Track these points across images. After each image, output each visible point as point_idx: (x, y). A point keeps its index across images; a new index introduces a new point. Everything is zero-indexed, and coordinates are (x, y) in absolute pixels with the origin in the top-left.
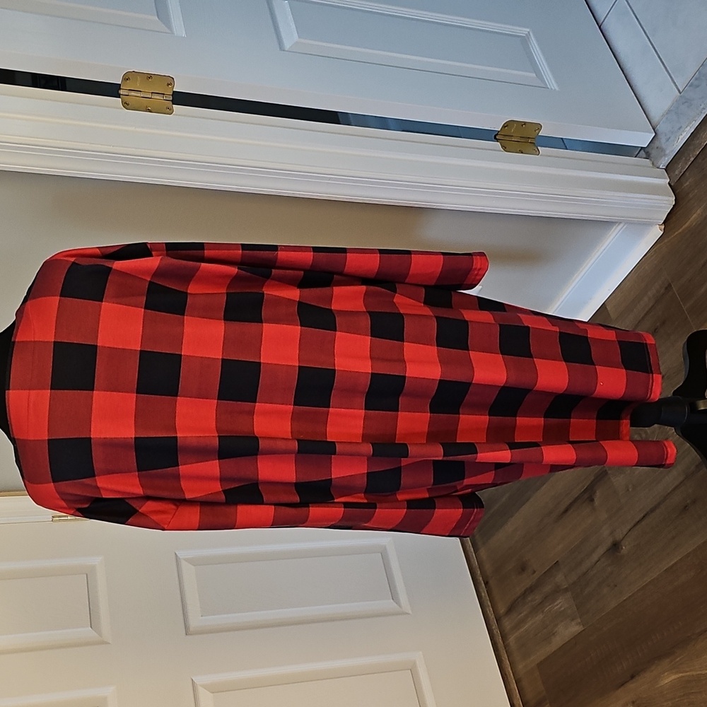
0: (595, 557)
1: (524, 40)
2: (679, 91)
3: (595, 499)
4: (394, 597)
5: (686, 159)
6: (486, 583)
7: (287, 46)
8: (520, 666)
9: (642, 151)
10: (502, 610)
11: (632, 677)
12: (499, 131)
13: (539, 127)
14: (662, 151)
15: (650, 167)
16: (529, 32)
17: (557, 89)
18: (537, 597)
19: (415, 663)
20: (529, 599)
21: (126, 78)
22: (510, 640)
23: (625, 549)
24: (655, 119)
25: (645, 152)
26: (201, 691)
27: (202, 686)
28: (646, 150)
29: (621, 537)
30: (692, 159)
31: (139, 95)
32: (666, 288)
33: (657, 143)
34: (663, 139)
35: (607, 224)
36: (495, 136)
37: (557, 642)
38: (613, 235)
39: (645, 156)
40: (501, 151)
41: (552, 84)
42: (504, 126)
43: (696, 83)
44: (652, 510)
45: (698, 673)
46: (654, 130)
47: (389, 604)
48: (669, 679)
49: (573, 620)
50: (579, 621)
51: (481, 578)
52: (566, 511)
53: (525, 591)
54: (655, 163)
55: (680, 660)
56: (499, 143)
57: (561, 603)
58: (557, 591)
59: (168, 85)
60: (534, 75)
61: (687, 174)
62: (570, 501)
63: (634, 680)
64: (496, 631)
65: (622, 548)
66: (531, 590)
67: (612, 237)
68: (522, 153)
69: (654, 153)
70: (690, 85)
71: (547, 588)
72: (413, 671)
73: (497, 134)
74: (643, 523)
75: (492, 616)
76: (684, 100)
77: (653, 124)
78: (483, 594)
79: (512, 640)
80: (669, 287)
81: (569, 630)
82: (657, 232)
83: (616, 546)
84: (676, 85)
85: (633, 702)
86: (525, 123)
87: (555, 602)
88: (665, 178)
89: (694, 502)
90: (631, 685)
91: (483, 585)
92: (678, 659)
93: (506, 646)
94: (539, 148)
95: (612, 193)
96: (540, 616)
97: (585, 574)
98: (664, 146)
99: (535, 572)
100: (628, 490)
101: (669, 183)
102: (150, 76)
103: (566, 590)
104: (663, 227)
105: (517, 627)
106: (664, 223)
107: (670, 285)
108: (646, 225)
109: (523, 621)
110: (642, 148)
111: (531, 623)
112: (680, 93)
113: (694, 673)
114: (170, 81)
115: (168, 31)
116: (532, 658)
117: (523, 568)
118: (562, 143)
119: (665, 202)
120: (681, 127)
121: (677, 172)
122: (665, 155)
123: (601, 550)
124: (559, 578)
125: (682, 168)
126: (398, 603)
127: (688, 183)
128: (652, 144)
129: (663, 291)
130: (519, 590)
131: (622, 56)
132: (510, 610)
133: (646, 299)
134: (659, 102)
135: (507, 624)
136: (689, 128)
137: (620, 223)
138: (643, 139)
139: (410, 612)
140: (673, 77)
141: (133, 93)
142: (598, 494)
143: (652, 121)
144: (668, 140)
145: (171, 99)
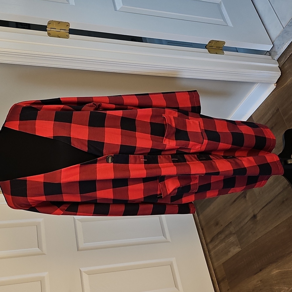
0: (246, 221)
1: (219, 5)
2: (283, 27)
3: (247, 197)
4: (164, 235)
5: (286, 56)
6: (202, 229)
7: (118, 9)
8: (216, 264)
9: (268, 53)
10: (208, 241)
11: (261, 270)
12: (207, 45)
13: (224, 43)
14: (276, 52)
15: (270, 59)
16: (221, 2)
17: (232, 26)
18: (223, 236)
19: (172, 263)
20: (220, 236)
21: (49, 23)
22: (211, 253)
23: (258, 218)
24: (273, 39)
25: (269, 53)
26: (84, 274)
27: (85, 272)
28: (270, 52)
29: (257, 213)
30: (288, 57)
31: (55, 30)
32: (277, 110)
33: (274, 49)
34: (276, 47)
35: (252, 83)
36: (206, 47)
37: (230, 255)
38: (255, 88)
39: (269, 54)
40: (208, 53)
41: (230, 24)
42: (209, 43)
43: (291, 24)
44: (270, 202)
45: (287, 270)
46: (273, 44)
47: (162, 238)
48: (275, 272)
49: (237, 246)
50: (240, 246)
51: (200, 227)
52: (235, 201)
53: (218, 233)
54: (273, 58)
55: (280, 264)
56: (207, 50)
57: (232, 239)
58: (231, 234)
59: (67, 26)
60: (223, 20)
61: (286, 63)
62: (237, 197)
63: (261, 272)
64: (206, 249)
65: (257, 217)
66: (220, 233)
67: (254, 89)
68: (217, 54)
69: (272, 53)
70: (288, 25)
71: (227, 232)
72: (171, 265)
73: (206, 46)
74: (266, 207)
75: (204, 243)
76: (285, 32)
77: (273, 42)
78: (201, 234)
79: (212, 253)
80: (278, 110)
81: (235, 250)
82: (273, 87)
83: (255, 216)
84: (282, 25)
85: (261, 281)
86: (218, 41)
87: (230, 238)
88: (277, 64)
89: (287, 200)
90: (260, 274)
91: (201, 230)
92: (279, 264)
93: (210, 255)
94: (224, 51)
95: (254, 71)
96: (224, 244)
97: (242, 227)
98: (277, 50)
99: (222, 226)
100: (260, 193)
101: (279, 66)
102: (59, 22)
103: (234, 234)
104: (276, 84)
105: (214, 248)
106: (276, 83)
107: (278, 109)
108: (269, 84)
109: (217, 246)
110: (268, 51)
111: (220, 246)
112: (284, 28)
113: (286, 270)
114: (68, 24)
115: (67, 2)
116: (220, 261)
117: (217, 224)
118: (236, 50)
119: (277, 74)
120: (284, 43)
121: (282, 62)
122: (277, 54)
123: (249, 218)
124: (232, 229)
125: (284, 60)
126: (165, 237)
127: (286, 67)
128: (272, 50)
129: (275, 111)
130: (216, 232)
131: (260, 12)
132: (212, 241)
133: (268, 114)
134: (275, 32)
135: (211, 246)
136: (287, 43)
137: (258, 83)
138: (268, 48)
139: (170, 241)
140: (281, 21)
141: (52, 30)
142: (248, 194)
143: (272, 40)
144: (278, 48)
145: (68, 32)
